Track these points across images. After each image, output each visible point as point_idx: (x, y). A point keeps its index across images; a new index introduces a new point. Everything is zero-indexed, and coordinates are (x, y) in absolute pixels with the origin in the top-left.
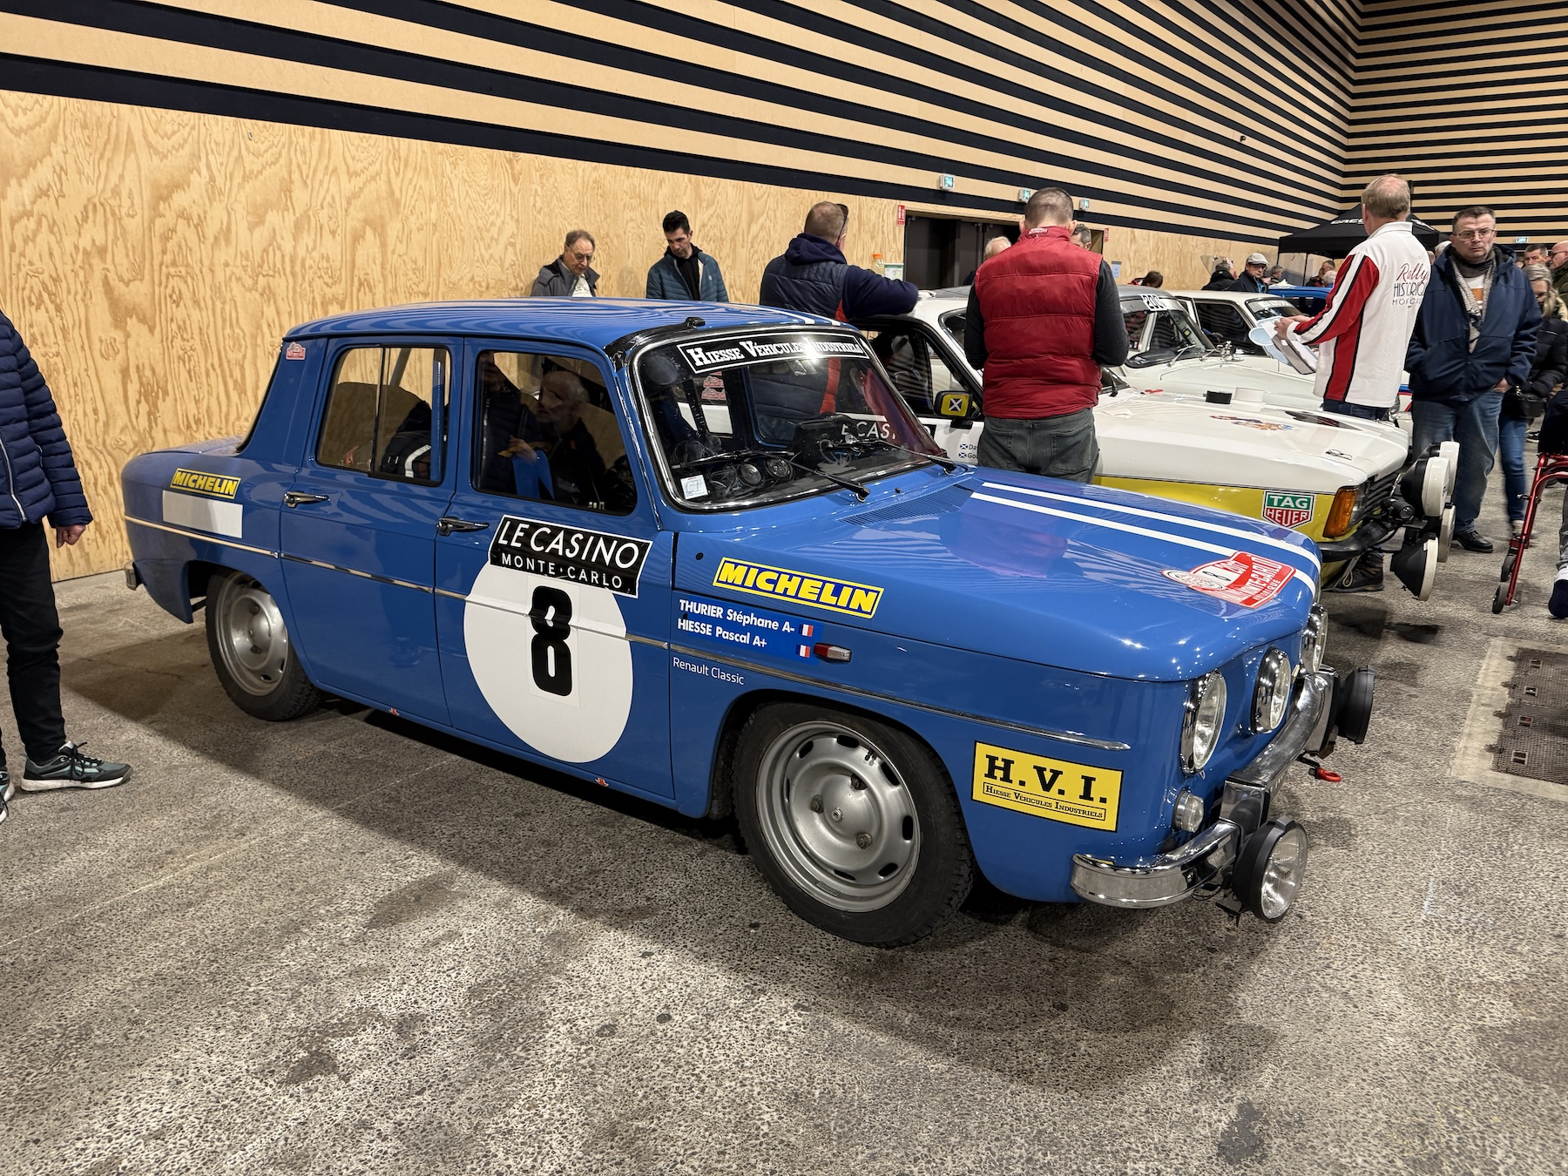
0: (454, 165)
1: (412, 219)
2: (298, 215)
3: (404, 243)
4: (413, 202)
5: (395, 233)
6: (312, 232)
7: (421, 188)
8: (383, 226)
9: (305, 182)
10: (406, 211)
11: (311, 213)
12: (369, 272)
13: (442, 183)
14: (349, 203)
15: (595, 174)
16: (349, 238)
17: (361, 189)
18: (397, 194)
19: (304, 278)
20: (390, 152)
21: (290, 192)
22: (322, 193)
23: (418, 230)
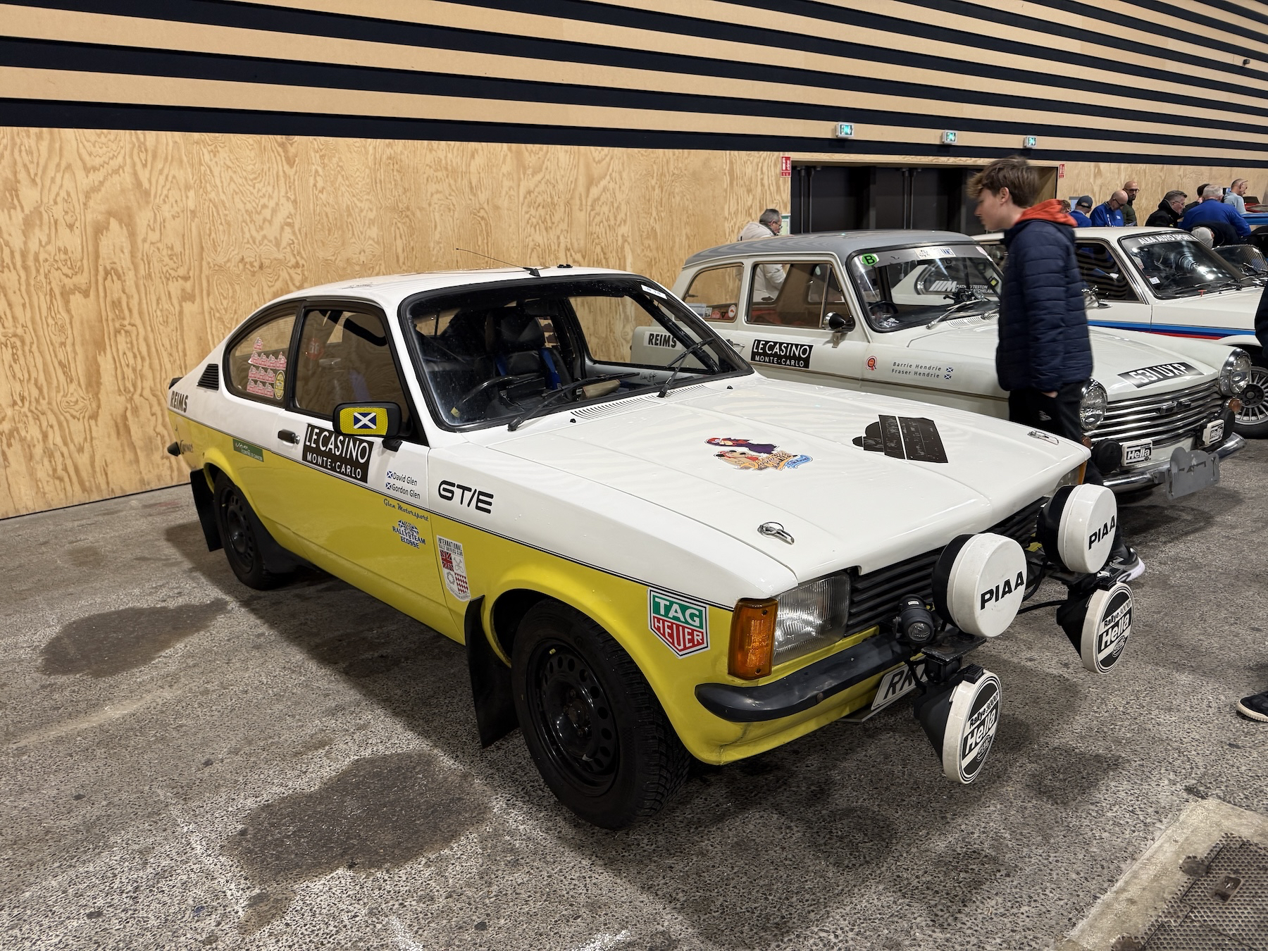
0: (215, 153)
1: (166, 208)
2: (27, 211)
3: (158, 232)
4: (165, 192)
5: (145, 223)
6: (46, 228)
7: (174, 177)
8: (130, 216)
9: (34, 181)
10: (157, 200)
11: (42, 209)
12: (116, 260)
13: (200, 170)
14: (87, 196)
15: (389, 151)
16: (89, 230)
17: (101, 183)
18: (146, 185)
19: (38, 271)
20: (134, 145)
21: (16, 191)
22: (55, 189)
23: (174, 217)
